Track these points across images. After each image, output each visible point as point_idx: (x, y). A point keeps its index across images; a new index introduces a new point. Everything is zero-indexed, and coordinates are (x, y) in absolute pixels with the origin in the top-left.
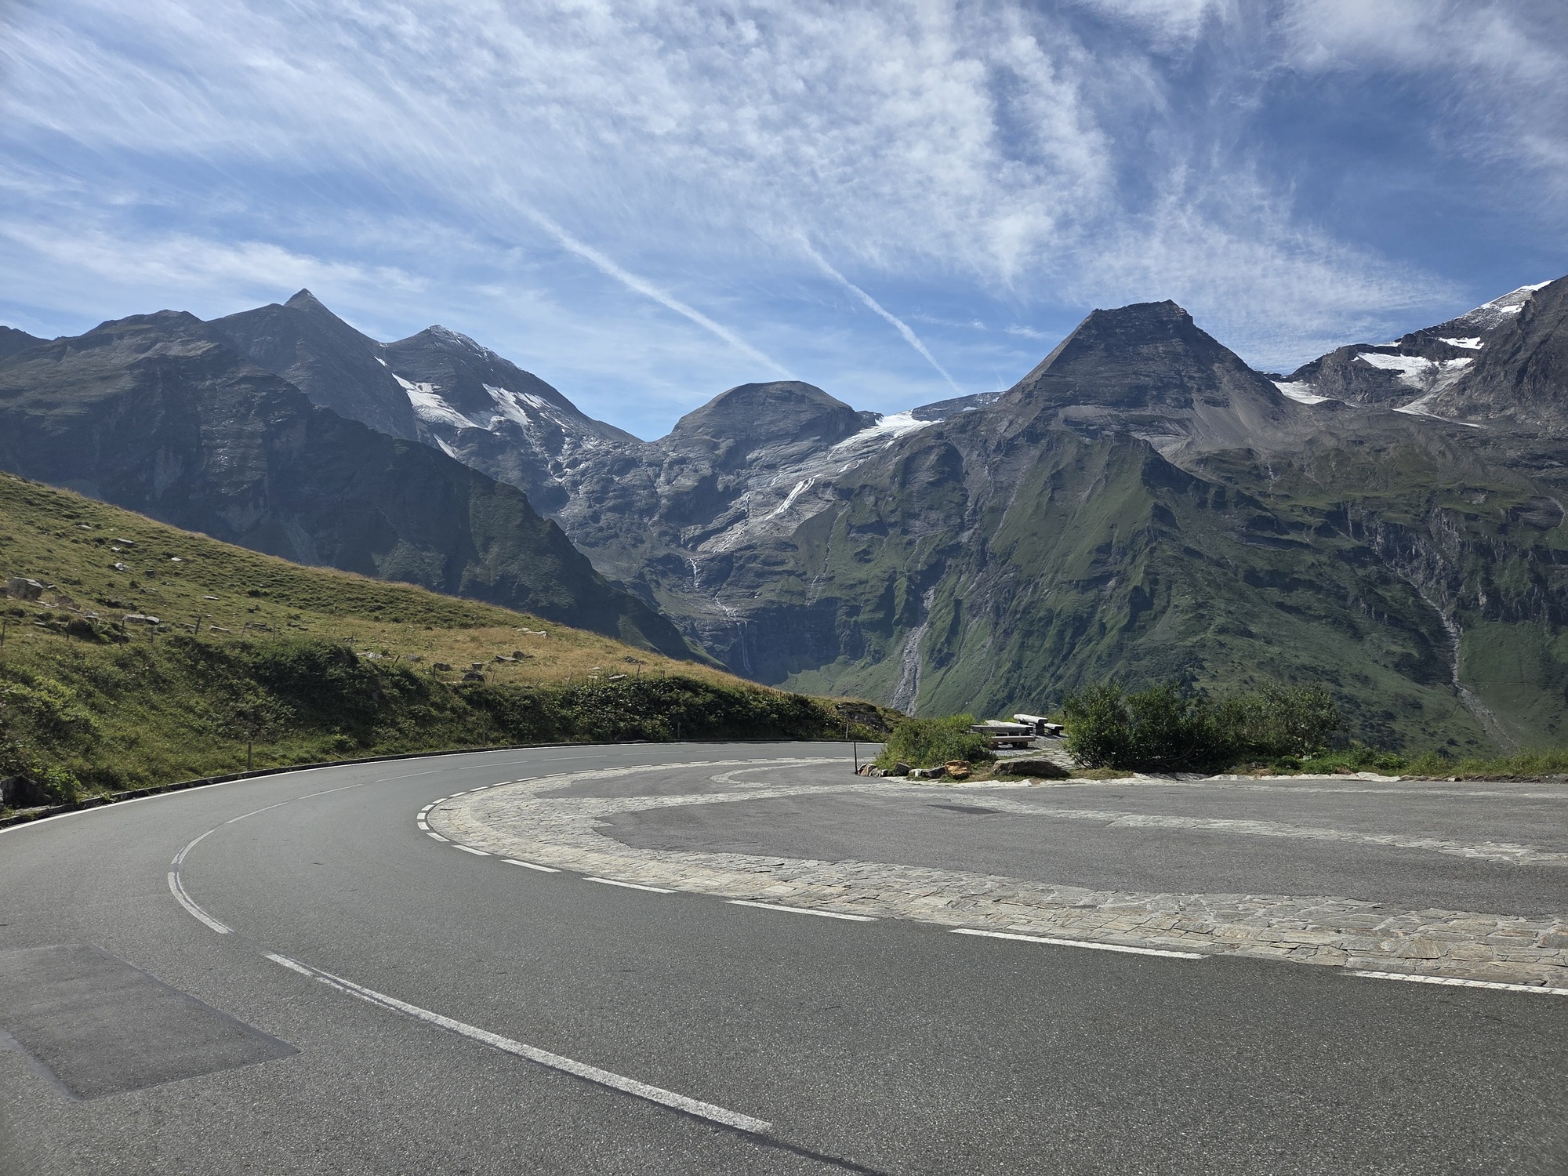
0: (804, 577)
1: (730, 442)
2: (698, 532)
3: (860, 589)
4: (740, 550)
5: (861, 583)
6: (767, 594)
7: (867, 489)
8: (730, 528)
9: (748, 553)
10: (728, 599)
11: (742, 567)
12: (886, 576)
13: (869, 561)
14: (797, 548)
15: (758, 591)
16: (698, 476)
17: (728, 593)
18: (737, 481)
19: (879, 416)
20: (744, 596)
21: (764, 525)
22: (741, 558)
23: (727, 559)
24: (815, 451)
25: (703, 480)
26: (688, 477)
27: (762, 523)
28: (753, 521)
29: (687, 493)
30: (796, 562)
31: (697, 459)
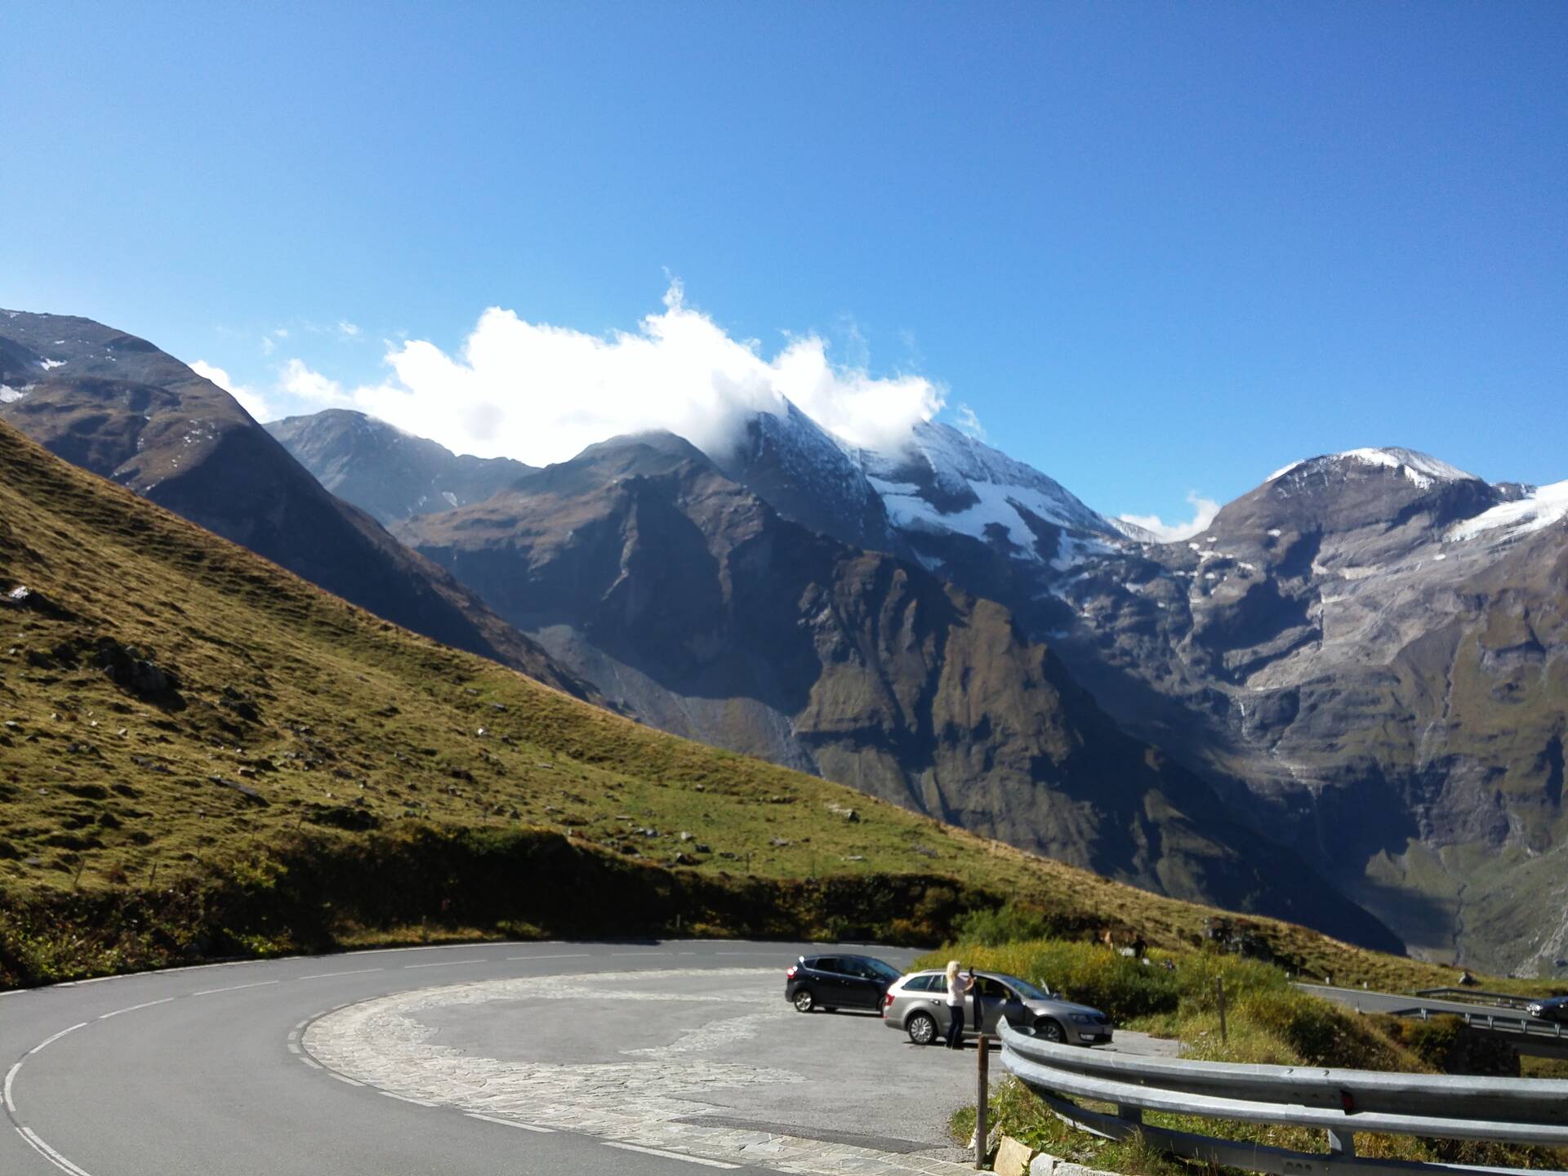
0: (1410, 723)
1: (1294, 536)
2: (1246, 659)
3: (1502, 743)
4: (1310, 683)
5: (1505, 733)
6: (1351, 747)
7: (1511, 595)
8: (1295, 652)
9: (1323, 688)
10: (1292, 752)
11: (1313, 707)
12: (1549, 723)
13: (1516, 701)
14: (1398, 681)
15: (1340, 741)
16: (1246, 584)
17: (1292, 744)
18: (1304, 588)
19: (1531, 488)
20: (1316, 749)
21: (1345, 649)
22: (1312, 694)
23: (1291, 697)
24: (1422, 544)
25: (1254, 589)
26: (1230, 584)
27: (1341, 646)
28: (1327, 643)
29: (1231, 607)
30: (1397, 701)
31: (1245, 560)
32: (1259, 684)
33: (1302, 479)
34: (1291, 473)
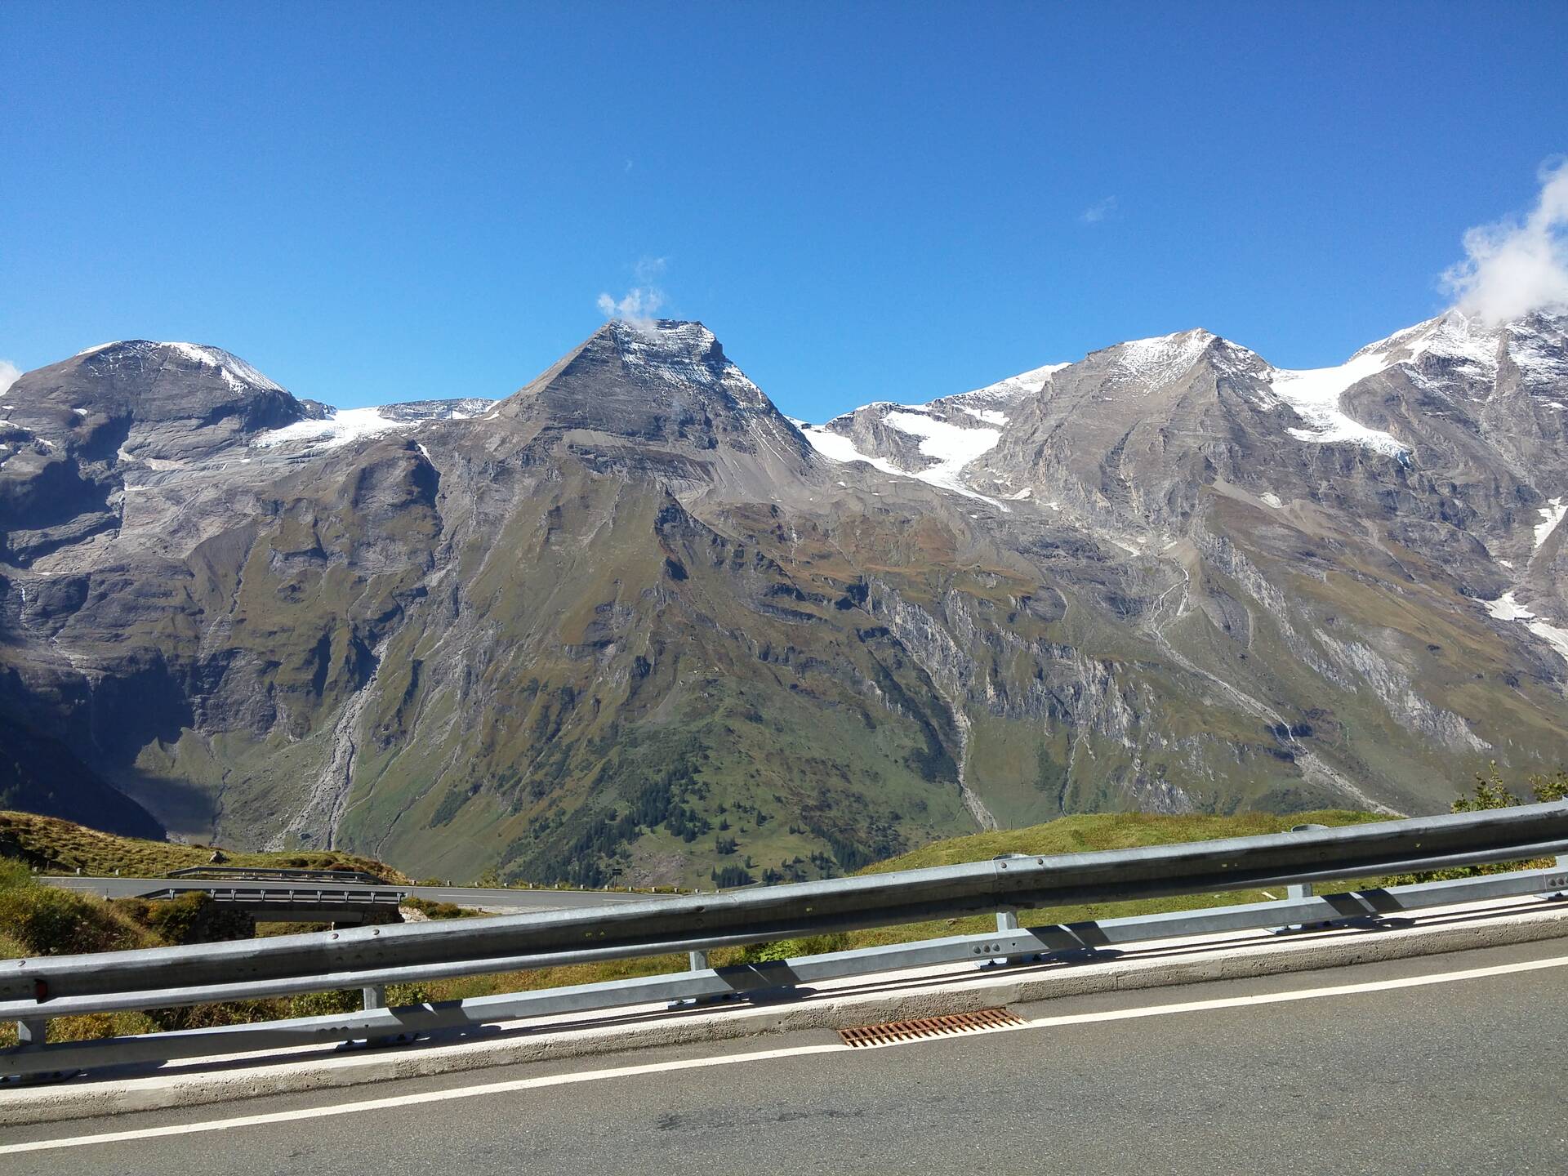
0: (198, 617)
1: (101, 418)
2: (34, 542)
3: (281, 638)
4: (101, 571)
5: (283, 630)
6: (139, 637)
7: (304, 504)
8: (89, 539)
9: (116, 577)
10: (74, 641)
11: (103, 596)
12: (322, 623)
13: (296, 601)
14: (192, 575)
15: (127, 631)
16: (44, 461)
17: (76, 633)
18: (107, 473)
19: (331, 409)
20: (100, 639)
21: (143, 540)
22: (103, 582)
23: (79, 586)
24: (230, 445)
25: (52, 467)
26: (27, 460)
27: (141, 536)
28: (125, 533)
29: (23, 483)
30: (188, 595)
31: (45, 435)
32: (46, 568)
33: (116, 360)
34: (105, 351)
